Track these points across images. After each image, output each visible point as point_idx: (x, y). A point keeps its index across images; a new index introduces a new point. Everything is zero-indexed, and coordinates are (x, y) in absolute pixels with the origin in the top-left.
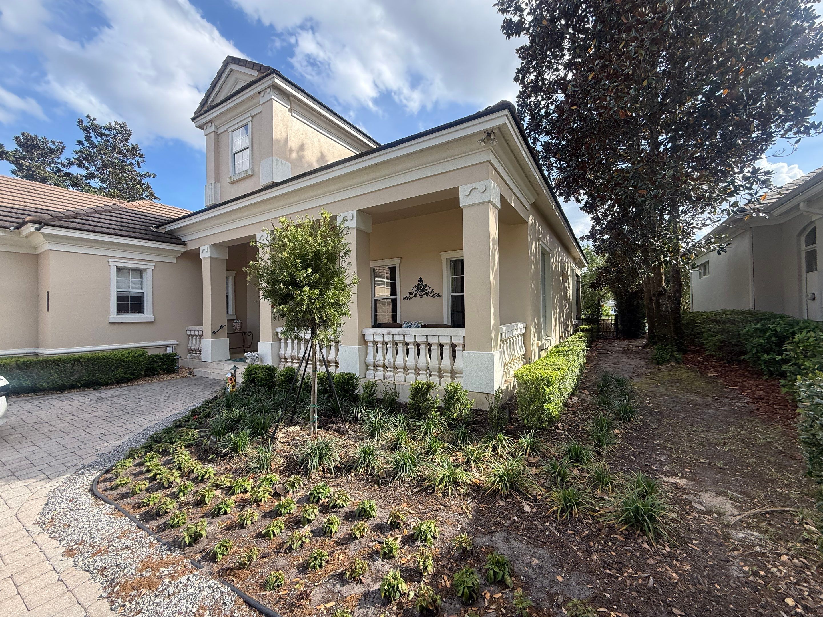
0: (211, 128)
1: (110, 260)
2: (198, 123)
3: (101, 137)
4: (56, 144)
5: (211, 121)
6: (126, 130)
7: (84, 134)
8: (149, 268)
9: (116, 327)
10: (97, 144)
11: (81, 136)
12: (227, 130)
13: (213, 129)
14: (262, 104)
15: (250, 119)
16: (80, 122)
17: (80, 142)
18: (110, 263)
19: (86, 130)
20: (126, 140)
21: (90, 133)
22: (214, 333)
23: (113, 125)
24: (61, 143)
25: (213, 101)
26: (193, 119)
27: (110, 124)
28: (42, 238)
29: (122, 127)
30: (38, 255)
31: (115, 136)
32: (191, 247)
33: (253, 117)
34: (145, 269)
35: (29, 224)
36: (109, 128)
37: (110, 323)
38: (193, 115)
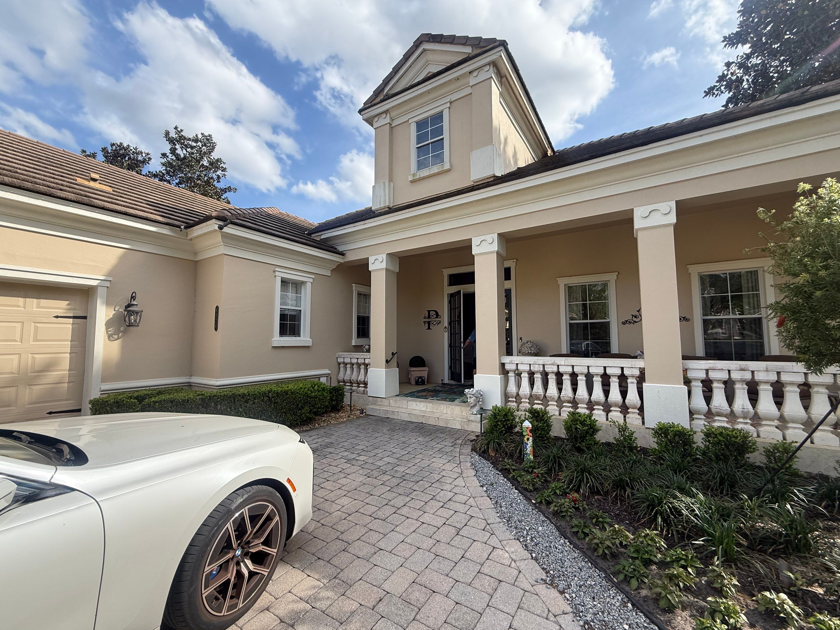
0: (384, 120)
1: (277, 269)
2: (366, 116)
3: (186, 150)
4: (144, 155)
5: (386, 112)
6: (210, 143)
7: (169, 146)
8: (308, 279)
9: (278, 351)
10: (182, 156)
11: (167, 148)
12: (408, 121)
13: (388, 120)
14: (472, 86)
15: (448, 105)
16: (167, 133)
17: (164, 155)
18: (277, 274)
19: (171, 141)
20: (210, 153)
21: (175, 145)
22: (387, 361)
23: (200, 136)
24: (148, 154)
25: (390, 89)
26: (360, 111)
27: (197, 136)
28: (220, 238)
29: (208, 140)
30: (197, 261)
31: (201, 148)
32: (351, 257)
33: (451, 103)
34: (303, 283)
35: (214, 221)
36: (196, 140)
37: (274, 347)
38: (361, 106)
